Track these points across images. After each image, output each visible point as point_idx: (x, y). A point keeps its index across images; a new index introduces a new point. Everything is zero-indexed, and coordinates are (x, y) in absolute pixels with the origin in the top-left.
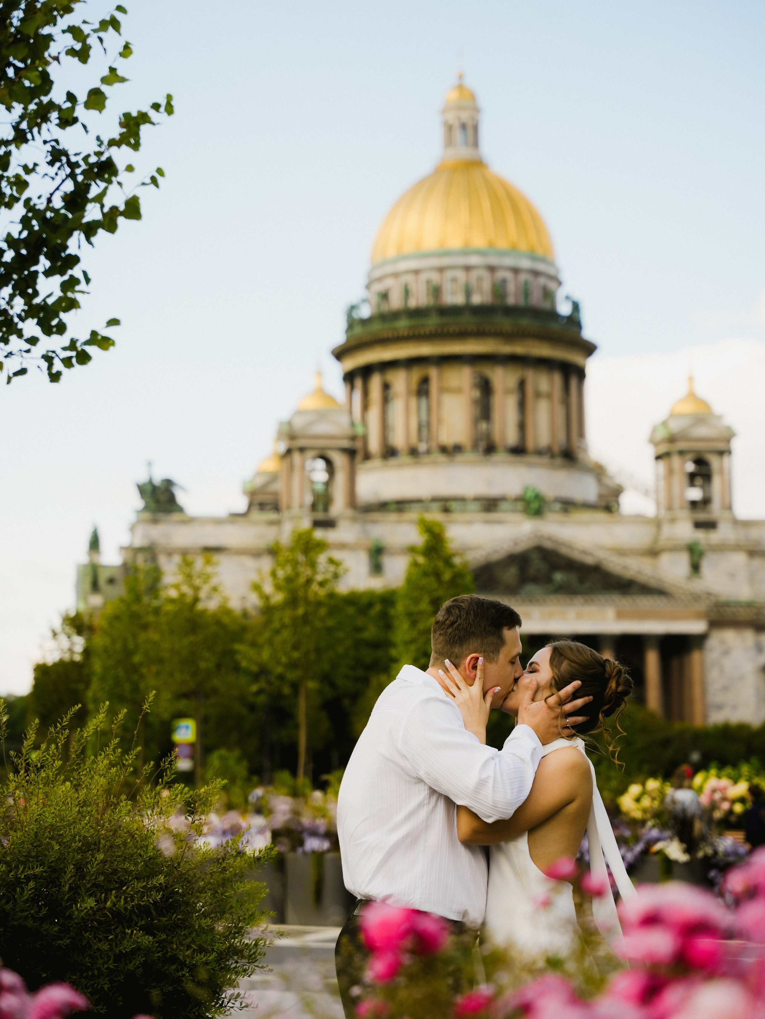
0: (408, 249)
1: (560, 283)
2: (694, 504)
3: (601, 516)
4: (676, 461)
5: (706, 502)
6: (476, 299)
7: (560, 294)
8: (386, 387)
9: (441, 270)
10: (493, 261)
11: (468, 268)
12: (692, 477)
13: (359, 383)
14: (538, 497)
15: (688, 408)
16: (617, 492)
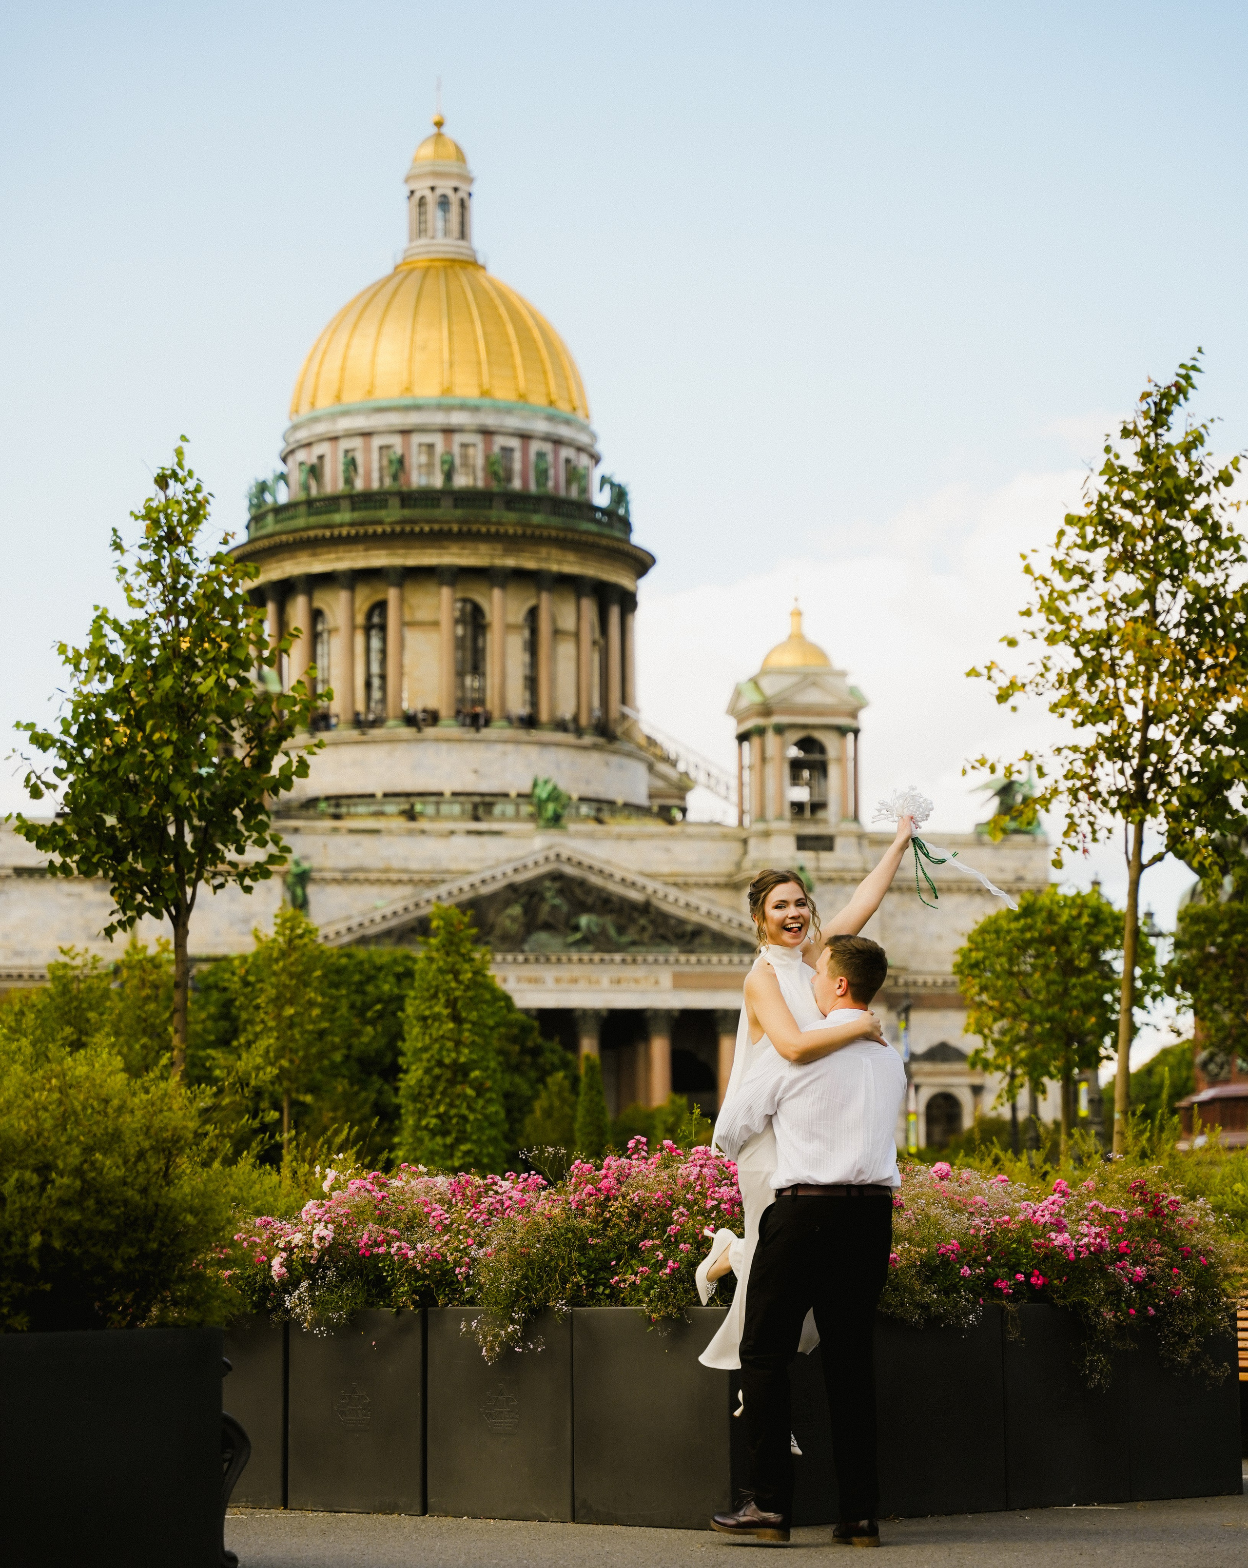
0: (352, 397)
1: (596, 459)
2: (798, 808)
3: (656, 826)
4: (771, 739)
5: (818, 806)
6: (461, 481)
7: (596, 475)
8: (316, 615)
9: (405, 432)
10: (490, 421)
11: (448, 431)
12: (796, 766)
13: (271, 608)
14: (555, 796)
15: (790, 659)
16: (682, 788)
